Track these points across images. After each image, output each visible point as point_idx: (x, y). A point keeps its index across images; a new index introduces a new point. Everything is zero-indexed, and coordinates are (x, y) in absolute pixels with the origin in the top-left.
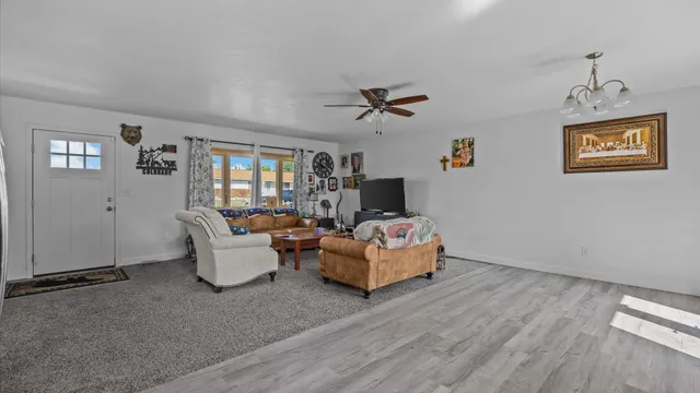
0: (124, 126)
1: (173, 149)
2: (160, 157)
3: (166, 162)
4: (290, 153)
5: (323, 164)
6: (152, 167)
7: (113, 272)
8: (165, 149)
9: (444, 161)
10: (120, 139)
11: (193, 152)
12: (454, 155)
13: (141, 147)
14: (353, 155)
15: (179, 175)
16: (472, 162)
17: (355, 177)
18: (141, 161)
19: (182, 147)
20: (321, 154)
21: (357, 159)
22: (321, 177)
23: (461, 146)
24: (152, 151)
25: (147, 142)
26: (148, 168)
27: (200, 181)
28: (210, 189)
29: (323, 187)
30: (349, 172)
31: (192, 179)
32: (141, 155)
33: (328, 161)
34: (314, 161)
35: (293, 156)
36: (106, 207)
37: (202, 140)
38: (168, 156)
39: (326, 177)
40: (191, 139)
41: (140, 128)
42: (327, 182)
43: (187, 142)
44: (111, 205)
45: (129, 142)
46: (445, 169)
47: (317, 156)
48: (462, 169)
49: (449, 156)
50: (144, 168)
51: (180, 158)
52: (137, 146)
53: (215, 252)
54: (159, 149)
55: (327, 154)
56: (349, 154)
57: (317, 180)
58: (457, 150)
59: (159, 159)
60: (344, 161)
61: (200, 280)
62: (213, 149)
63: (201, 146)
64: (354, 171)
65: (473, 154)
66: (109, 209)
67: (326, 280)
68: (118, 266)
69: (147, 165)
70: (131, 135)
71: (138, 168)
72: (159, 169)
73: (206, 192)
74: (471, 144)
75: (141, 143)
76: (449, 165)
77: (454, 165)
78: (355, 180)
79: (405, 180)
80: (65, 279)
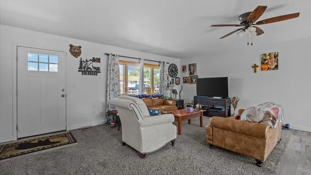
0: (71, 46)
1: (98, 60)
2: (91, 65)
3: (94, 68)
4: (157, 64)
5: (173, 70)
6: (87, 71)
7: (65, 136)
8: (94, 60)
9: (255, 66)
10: (69, 54)
11: (109, 62)
12: (262, 63)
13: (81, 59)
14: (190, 65)
15: (102, 75)
16: (277, 67)
17: (191, 77)
18: (81, 67)
19: (104, 59)
20: (172, 64)
21: (192, 67)
22: (172, 77)
23: (268, 57)
24: (87, 61)
25: (84, 56)
26: (85, 71)
27: (113, 79)
28: (118, 84)
29: (173, 83)
30: (187, 74)
31: (109, 78)
32: (81, 64)
33: (175, 68)
34: (169, 68)
35: (159, 66)
36: (61, 95)
37: (114, 55)
38: (96, 64)
39: (174, 77)
40: (108, 55)
41: (80, 47)
42: (175, 80)
43: (106, 56)
44: (64, 93)
45: (75, 56)
46: (255, 71)
47: (170, 66)
48: (269, 71)
49: (259, 63)
50: (83, 72)
51: (102, 65)
52: (79, 58)
53: (142, 129)
54: (91, 60)
55: (175, 65)
56: (187, 64)
57: (170, 79)
58: (265, 60)
59: (90, 66)
60: (184, 69)
61: (124, 144)
62: (120, 61)
63: (113, 59)
64: (191, 73)
65: (277, 62)
66: (63, 96)
67: (211, 146)
68: (68, 130)
69: (84, 69)
70: (75, 51)
71: (79, 71)
72: (91, 72)
73: (116, 85)
74: (276, 56)
75: (81, 56)
76: (258, 69)
77: (262, 69)
78: (191, 79)
79: (229, 78)
80: (37, 142)
